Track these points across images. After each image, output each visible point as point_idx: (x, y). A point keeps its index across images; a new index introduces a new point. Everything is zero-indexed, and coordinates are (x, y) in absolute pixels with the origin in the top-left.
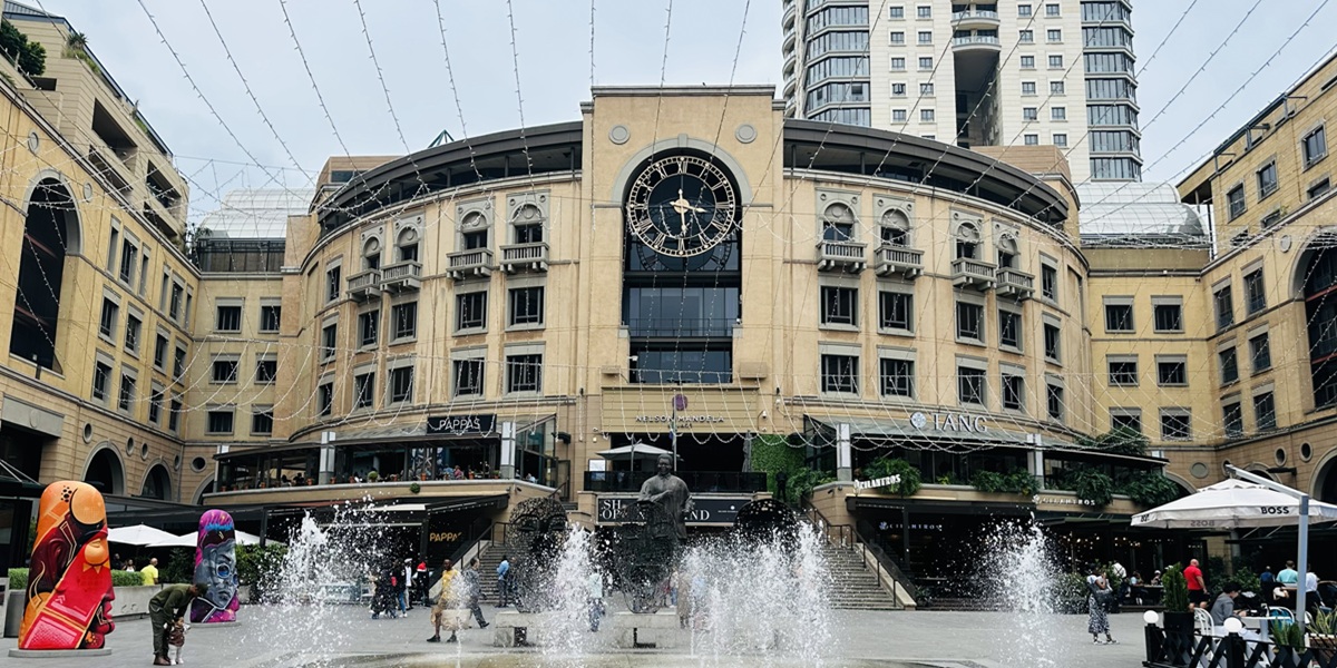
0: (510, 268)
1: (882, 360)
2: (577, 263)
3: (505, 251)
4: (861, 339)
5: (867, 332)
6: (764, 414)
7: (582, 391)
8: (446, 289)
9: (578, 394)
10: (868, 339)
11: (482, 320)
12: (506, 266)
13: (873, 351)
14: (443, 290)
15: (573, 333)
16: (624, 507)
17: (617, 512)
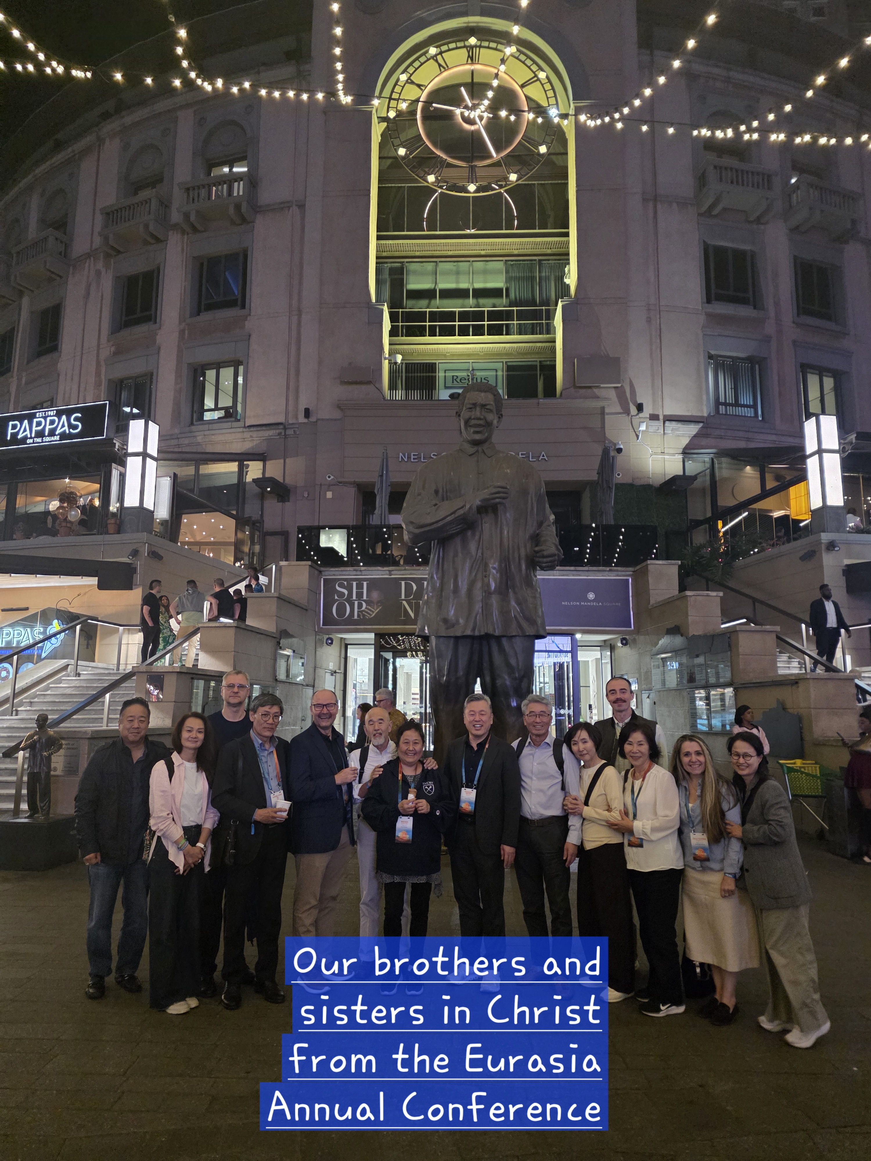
0: (193, 218)
2: (302, 207)
3: (188, 190)
4: (769, 331)
5: (778, 321)
6: (620, 446)
7: (307, 413)
8: (103, 270)
9: (302, 419)
10: (779, 331)
11: (153, 312)
12: (187, 216)
13: (788, 350)
14: (98, 273)
15: (295, 319)
16: (375, 595)
17: (360, 606)
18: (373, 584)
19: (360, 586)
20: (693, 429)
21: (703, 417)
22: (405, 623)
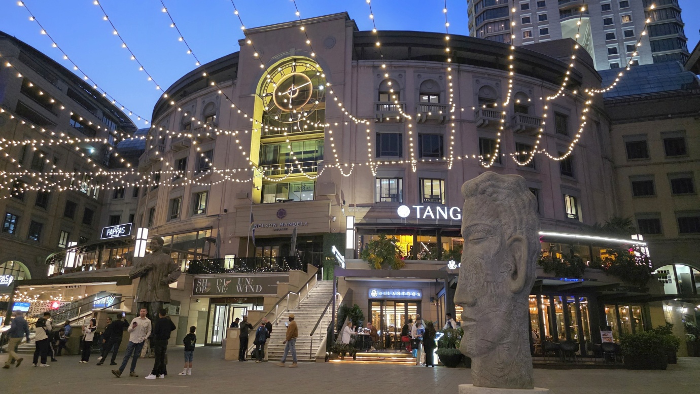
3: (195, 129)
5: (409, 161)
6: (334, 219)
7: (226, 211)
9: (224, 213)
10: (410, 166)
12: (194, 139)
16: (209, 284)
17: (204, 288)
18: (209, 280)
19: (205, 281)
20: (368, 209)
21: (372, 204)
22: (217, 294)
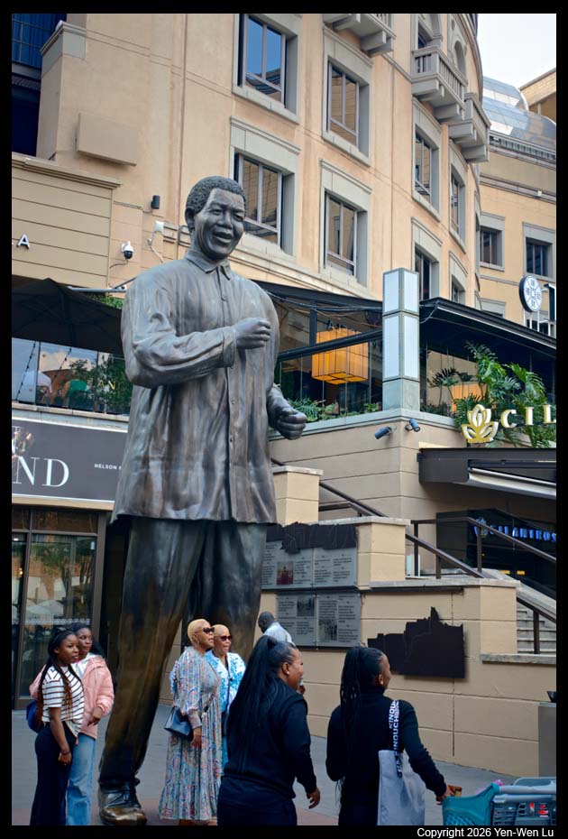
1: (327, 193)
4: (299, 138)
5: (308, 132)
6: (129, 248)
10: (308, 144)
13: (314, 170)
